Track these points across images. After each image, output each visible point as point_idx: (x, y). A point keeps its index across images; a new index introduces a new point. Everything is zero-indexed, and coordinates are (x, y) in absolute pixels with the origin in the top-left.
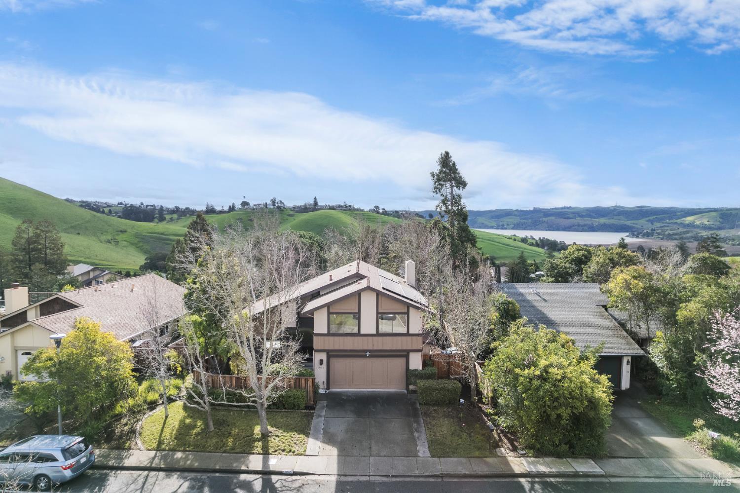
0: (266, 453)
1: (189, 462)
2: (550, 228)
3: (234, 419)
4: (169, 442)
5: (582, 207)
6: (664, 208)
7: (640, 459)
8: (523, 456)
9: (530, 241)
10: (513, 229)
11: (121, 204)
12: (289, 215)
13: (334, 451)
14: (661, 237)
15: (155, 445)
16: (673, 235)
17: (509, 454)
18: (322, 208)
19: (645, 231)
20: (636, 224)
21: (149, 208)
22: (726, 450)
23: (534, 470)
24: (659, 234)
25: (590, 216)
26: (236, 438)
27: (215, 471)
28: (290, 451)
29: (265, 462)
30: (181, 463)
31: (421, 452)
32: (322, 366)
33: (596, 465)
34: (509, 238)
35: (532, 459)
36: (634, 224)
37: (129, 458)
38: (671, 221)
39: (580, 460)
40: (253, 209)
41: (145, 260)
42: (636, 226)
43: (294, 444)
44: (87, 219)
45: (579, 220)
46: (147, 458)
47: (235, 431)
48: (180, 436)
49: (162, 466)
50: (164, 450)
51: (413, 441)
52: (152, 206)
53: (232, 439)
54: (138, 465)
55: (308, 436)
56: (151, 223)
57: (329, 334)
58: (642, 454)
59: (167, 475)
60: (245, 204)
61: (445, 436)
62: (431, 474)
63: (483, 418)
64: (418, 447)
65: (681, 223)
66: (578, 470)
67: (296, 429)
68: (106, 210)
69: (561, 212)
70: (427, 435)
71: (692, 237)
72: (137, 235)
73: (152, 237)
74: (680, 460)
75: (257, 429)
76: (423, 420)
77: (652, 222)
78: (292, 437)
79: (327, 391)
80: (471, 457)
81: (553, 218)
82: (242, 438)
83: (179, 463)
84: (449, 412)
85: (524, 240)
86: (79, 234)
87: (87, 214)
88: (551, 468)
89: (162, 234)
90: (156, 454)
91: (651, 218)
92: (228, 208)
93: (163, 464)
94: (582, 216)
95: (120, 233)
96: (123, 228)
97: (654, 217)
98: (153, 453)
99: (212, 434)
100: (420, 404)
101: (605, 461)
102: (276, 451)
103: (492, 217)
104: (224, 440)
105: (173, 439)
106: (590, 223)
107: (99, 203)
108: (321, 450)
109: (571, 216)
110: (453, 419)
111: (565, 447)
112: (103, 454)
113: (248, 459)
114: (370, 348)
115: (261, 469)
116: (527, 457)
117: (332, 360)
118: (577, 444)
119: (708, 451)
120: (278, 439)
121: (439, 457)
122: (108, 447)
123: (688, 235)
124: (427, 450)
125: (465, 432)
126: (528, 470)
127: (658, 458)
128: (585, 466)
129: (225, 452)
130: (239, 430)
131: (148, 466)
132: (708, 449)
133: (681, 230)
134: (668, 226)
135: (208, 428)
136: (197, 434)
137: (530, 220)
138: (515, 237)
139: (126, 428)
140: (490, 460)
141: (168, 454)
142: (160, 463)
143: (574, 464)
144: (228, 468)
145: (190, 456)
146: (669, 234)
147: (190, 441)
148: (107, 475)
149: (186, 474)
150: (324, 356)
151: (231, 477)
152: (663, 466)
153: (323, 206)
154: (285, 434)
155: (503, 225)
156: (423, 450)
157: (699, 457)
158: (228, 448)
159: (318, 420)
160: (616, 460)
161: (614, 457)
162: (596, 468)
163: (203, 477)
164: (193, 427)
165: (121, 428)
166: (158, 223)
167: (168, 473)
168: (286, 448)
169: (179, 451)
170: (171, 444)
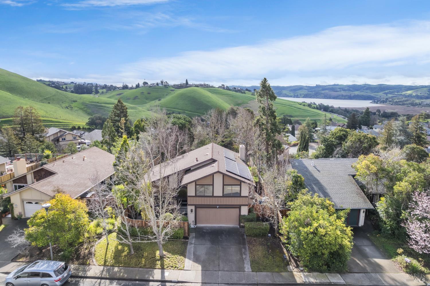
0: (163, 268)
1: (122, 274)
2: (325, 97)
3: (145, 246)
4: (111, 261)
5: (345, 84)
6: (395, 85)
7: (365, 274)
8: (302, 271)
9: (313, 106)
10: (303, 97)
11: (73, 83)
12: (172, 90)
13: (199, 267)
14: (391, 103)
15: (103, 263)
16: (398, 102)
17: (294, 270)
18: (191, 86)
19: (382, 100)
20: (377, 95)
21: (89, 85)
22: (413, 269)
23: (307, 281)
24: (390, 101)
25: (349, 90)
26: (147, 258)
27: (136, 280)
28: (176, 267)
29: (163, 274)
30: (118, 275)
31: (247, 268)
32: (192, 213)
33: (341, 278)
34: (301, 104)
35: (307, 273)
36: (375, 95)
37: (89, 271)
38: (398, 94)
39: (333, 274)
40: (150, 87)
41: (89, 119)
42: (377, 96)
43: (177, 263)
44: (53, 94)
45: (343, 93)
46: (99, 271)
47: (146, 254)
48: (116, 257)
49: (108, 277)
50: (108, 266)
51: (242, 260)
52: (91, 84)
53: (144, 259)
54: (94, 275)
55: (185, 257)
56: (91, 95)
57: (196, 196)
58: (367, 271)
59: (110, 282)
60: (145, 83)
61: (259, 258)
62: (251, 283)
63: (281, 245)
64: (245, 265)
65: (404, 95)
66: (331, 281)
67: (178, 253)
68: (64, 87)
69: (332, 88)
70: (250, 257)
71: (410, 104)
72: (83, 104)
73: (92, 105)
74: (387, 274)
75: (158, 253)
76: (248, 246)
77: (386, 94)
78: (176, 258)
79: (195, 226)
80: (273, 272)
81: (327, 91)
82: (149, 258)
83: (117, 275)
84: (262, 241)
85: (309, 105)
86: (49, 103)
87: (53, 90)
88: (316, 280)
89: (98, 103)
90: (104, 268)
91: (386, 91)
92: (135, 86)
93: (108, 276)
94: (344, 90)
95: (73, 102)
96: (75, 99)
97: (388, 91)
98: (102, 267)
99: (133, 256)
100: (246, 235)
101: (347, 275)
102: (168, 267)
103: (291, 90)
104: (140, 260)
105: (112, 259)
106: (349, 94)
107: (59, 82)
108: (192, 266)
109: (338, 90)
110: (264, 246)
111: (325, 267)
112: (76, 268)
113: (153, 273)
114: (219, 204)
115: (160, 279)
116: (304, 272)
117: (198, 210)
118: (331, 265)
119: (403, 269)
120: (169, 259)
121: (256, 272)
122: (78, 263)
123: (408, 102)
124: (250, 267)
125: (271, 256)
126: (304, 281)
127: (376, 273)
128: (335, 278)
129: (141, 267)
130: (148, 253)
131: (100, 276)
132: (404, 267)
133: (404, 99)
134: (396, 97)
135: (131, 252)
136: (125, 256)
137: (314, 92)
138: (305, 103)
139: (87, 251)
140: (284, 274)
141: (110, 268)
142: (106, 274)
143: (329, 277)
144: (143, 278)
145: (122, 270)
146: (396, 102)
147: (121, 260)
148: (79, 281)
149: (121, 281)
150: (193, 208)
151: (145, 284)
152: (378, 278)
153: (191, 85)
154: (173, 256)
155: (298, 95)
156: (248, 267)
157: (398, 273)
158: (142, 265)
159: (190, 246)
160: (352, 274)
161: (351, 273)
162: (341, 280)
163: (130, 284)
164: (123, 251)
165: (84, 251)
166: (95, 95)
167: (111, 281)
168: (173, 265)
169: (116, 266)
170: (111, 262)
